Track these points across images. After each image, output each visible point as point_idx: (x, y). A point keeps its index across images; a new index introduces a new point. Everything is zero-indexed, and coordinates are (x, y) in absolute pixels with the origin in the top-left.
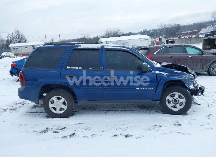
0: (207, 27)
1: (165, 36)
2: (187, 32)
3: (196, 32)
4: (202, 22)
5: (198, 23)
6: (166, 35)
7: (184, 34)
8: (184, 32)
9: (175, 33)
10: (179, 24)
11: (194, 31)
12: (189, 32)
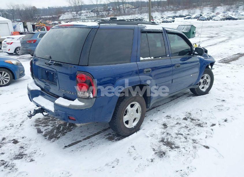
0: (66, 13)
1: (20, 20)
2: (46, 17)
3: (56, 18)
4: (57, 7)
5: (53, 8)
6: (20, 18)
7: (42, 18)
8: (43, 17)
9: (32, 17)
10: (34, 6)
11: (54, 16)
12: (48, 16)
